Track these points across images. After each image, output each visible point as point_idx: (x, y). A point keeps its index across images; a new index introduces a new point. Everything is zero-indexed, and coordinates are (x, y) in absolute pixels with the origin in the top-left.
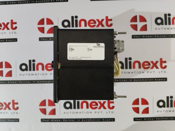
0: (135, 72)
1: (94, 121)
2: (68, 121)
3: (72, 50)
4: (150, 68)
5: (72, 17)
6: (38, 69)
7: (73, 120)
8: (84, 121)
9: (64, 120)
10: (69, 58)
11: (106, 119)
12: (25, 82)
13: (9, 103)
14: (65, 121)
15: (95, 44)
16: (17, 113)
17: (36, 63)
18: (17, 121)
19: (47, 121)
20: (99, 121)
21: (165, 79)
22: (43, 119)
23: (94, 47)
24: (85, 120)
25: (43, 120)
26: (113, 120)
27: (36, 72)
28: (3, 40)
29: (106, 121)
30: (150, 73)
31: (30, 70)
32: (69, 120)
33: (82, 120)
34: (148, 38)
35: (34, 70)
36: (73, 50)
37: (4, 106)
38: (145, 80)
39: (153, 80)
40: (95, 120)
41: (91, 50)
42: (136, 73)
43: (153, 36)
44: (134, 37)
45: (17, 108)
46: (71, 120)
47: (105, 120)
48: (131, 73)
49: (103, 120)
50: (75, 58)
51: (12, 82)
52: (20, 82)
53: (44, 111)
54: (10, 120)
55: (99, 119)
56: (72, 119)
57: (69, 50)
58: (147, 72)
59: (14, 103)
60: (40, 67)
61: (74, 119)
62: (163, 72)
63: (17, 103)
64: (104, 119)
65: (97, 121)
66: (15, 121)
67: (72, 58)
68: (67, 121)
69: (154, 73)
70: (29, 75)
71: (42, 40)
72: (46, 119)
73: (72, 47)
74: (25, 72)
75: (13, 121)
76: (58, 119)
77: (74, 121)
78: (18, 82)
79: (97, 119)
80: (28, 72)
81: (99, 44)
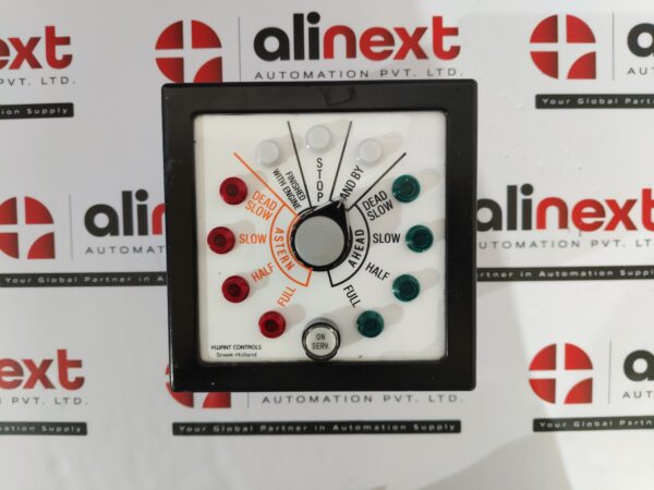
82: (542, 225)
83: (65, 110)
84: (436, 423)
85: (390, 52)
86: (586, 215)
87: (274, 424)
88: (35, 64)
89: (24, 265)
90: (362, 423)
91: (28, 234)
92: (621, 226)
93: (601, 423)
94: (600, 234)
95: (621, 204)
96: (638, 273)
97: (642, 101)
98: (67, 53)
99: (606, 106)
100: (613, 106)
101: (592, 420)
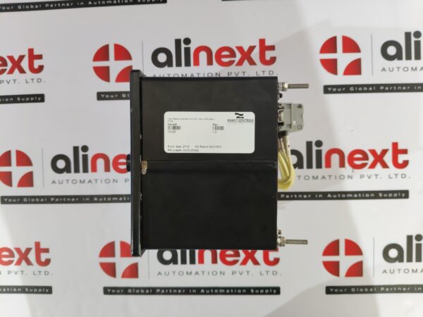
0: (330, 176)
1: (230, 294)
2: (169, 294)
3: (174, 128)
4: (368, 166)
5: (178, 42)
6: (94, 169)
7: (180, 291)
8: (205, 294)
9: (158, 291)
10: (169, 148)
11: (259, 289)
12: (64, 199)
13: (28, 250)
14: (160, 293)
15: (232, 115)
16: (46, 273)
17: (90, 154)
18: (47, 291)
19: (118, 291)
20: (242, 293)
21: (404, 194)
22: (109, 288)
23: (229, 121)
24: (208, 292)
25: (108, 291)
26: (275, 291)
27: (90, 175)
28: (11, 99)
29: (259, 294)
30: (366, 178)
31: (77, 171)
32: (170, 291)
33: (203, 291)
34: (363, 92)
35: (85, 170)
36: (178, 128)
37: (17, 256)
38: (356, 196)
39: (375, 195)
40: (232, 291)
41: (222, 128)
42: (333, 178)
43: (377, 88)
44: (330, 89)
45: (48, 262)
46: (175, 291)
47: (257, 291)
48: (320, 177)
49: (252, 291)
50: (182, 149)
51: (33, 200)
52: (52, 199)
53: (110, 269)
54: (31, 290)
55: (242, 289)
56: (177, 289)
57: (169, 128)
58: (361, 177)
59: (39, 250)
60: (100, 162)
61: (182, 289)
62: (399, 176)
63: (47, 251)
64: (255, 289)
65: (237, 294)
66: (42, 293)
67: (175, 148)
68: (165, 294)
69: (376, 178)
70: (74, 182)
71: (105, 99)
72: (116, 288)
73: (174, 122)
74: (65, 175)
75: (37, 293)
76: (145, 289)
77: (182, 294)
78: (47, 200)
79: (238, 288)
80: (72, 175)
81: (242, 115)
82: (328, 165)
83: (39, 98)
84: (264, 289)
85: (233, 62)
86: (356, 159)
87: (165, 289)
88: (22, 71)
89: (15, 191)
90: (219, 288)
91: (18, 172)
92: (379, 166)
93: (369, 289)
94: (366, 171)
95: (379, 152)
96: (390, 195)
97: (391, 88)
98: (41, 64)
99: (368, 91)
100: (373, 91)
101: (363, 287)
